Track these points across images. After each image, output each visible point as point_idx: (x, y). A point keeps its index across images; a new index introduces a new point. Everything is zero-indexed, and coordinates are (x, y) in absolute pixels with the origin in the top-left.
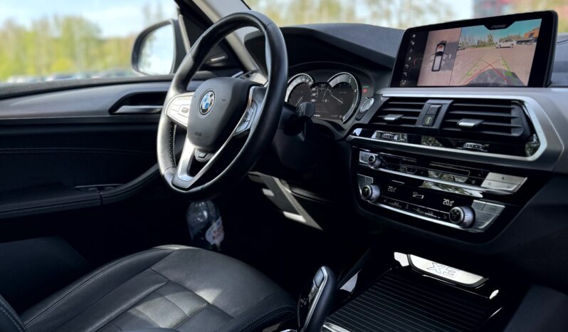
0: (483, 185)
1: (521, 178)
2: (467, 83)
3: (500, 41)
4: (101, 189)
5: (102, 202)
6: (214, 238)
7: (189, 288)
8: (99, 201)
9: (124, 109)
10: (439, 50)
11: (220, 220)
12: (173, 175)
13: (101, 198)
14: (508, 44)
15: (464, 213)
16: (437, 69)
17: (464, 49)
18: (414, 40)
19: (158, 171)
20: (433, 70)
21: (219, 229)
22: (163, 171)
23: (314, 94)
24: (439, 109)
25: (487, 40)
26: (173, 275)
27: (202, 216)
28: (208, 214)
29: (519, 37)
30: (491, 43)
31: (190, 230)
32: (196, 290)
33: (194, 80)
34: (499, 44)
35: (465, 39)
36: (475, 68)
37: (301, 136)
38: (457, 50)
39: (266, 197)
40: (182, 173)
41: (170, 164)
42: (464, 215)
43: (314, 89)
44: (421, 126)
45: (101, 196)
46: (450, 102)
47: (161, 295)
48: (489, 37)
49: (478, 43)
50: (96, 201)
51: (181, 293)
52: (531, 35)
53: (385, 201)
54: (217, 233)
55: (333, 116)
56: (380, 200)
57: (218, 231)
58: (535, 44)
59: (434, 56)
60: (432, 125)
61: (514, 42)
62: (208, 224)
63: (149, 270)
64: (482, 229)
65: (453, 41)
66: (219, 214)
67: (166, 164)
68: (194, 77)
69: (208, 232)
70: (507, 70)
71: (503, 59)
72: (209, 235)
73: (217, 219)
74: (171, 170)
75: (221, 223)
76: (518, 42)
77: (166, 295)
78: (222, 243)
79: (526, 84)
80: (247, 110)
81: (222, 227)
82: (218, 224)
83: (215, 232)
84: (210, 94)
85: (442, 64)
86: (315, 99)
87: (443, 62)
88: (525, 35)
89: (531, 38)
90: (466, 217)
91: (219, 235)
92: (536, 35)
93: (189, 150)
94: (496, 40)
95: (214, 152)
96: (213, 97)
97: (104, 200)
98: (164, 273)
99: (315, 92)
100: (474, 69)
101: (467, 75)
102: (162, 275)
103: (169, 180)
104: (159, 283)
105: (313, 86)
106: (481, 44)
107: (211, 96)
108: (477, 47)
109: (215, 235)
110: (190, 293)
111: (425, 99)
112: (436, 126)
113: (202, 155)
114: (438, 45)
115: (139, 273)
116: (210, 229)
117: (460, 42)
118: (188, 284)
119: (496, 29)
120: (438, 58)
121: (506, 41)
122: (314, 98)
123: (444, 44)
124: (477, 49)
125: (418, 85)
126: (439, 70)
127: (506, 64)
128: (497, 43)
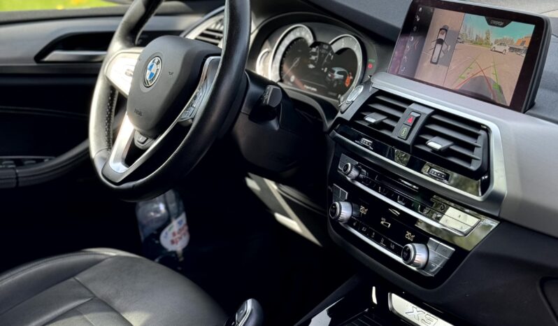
0: (440, 222)
2: (458, 88)
3: (496, 42)
4: (19, 163)
5: (18, 183)
6: (173, 242)
7: (116, 309)
8: (14, 181)
9: (57, 55)
10: (441, 36)
11: (183, 217)
12: (106, 160)
13: (17, 178)
14: (502, 48)
15: (415, 252)
16: (436, 60)
17: (463, 42)
18: (419, 14)
19: (87, 152)
20: (431, 61)
21: (180, 230)
22: (94, 154)
23: (313, 58)
24: (417, 119)
25: (484, 37)
26: (102, 290)
27: (157, 211)
28: (167, 208)
29: (512, 42)
30: (487, 42)
31: (140, 228)
32: (124, 311)
33: (157, 15)
34: (494, 46)
35: (466, 30)
36: (469, 70)
37: (274, 124)
38: (457, 42)
39: (249, 191)
40: (115, 161)
41: (105, 145)
42: (415, 255)
43: (314, 50)
44: (396, 138)
45: (17, 174)
46: (429, 111)
47: (79, 314)
48: (486, 34)
49: (476, 39)
50: (10, 181)
51: (105, 314)
52: (523, 43)
53: (354, 224)
54: (178, 236)
55: (331, 93)
56: (350, 222)
57: (179, 233)
58: (524, 55)
59: (435, 43)
60: (406, 140)
61: (507, 48)
62: (167, 222)
63: (72, 280)
64: (433, 273)
65: (455, 29)
66: (181, 208)
67: (99, 144)
68: (157, 11)
69: (163, 234)
70: (496, 81)
71: (494, 66)
72: (166, 237)
73: (178, 215)
74: (103, 154)
75: (184, 222)
76: (511, 48)
77: (86, 313)
78: (185, 250)
79: (508, 105)
80: (197, 90)
81: (186, 228)
82: (180, 223)
83: (174, 234)
84: (157, 59)
85: (441, 57)
86: (314, 64)
87: (442, 54)
88: (518, 42)
89: (522, 48)
90: (417, 256)
91: (180, 238)
92: (527, 45)
93: (128, 129)
94: (492, 40)
95: (155, 138)
96: (159, 66)
97: (20, 179)
98: (90, 286)
99: (315, 54)
100: (467, 71)
101: (460, 77)
102: (87, 289)
103: (99, 166)
104: (80, 298)
105: (314, 45)
106: (478, 42)
107: (157, 64)
108: (475, 43)
109: (175, 238)
110: (115, 315)
111: (409, 102)
112: (409, 142)
113: (142, 139)
114: (441, 29)
115: (58, 282)
116: (167, 229)
117: (461, 32)
118: (117, 303)
119: (494, 25)
120: (439, 47)
121: (501, 44)
122: (312, 62)
123: (446, 30)
124: (474, 46)
125: (415, 78)
126: (436, 63)
127: (495, 74)
128: (492, 44)
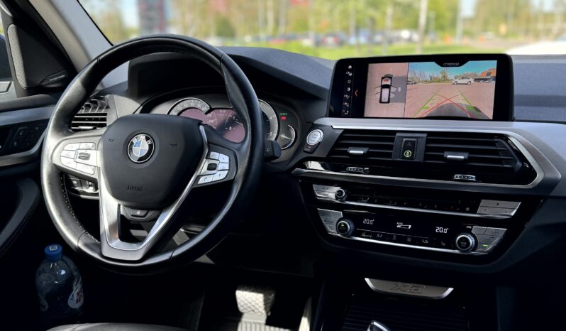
0: (479, 211)
1: (514, 203)
3: (456, 78)
10: (384, 83)
14: (465, 81)
16: (387, 100)
17: (415, 83)
18: (350, 71)
20: (381, 102)
24: (416, 142)
25: (440, 76)
29: (475, 75)
30: (445, 79)
34: (455, 80)
35: (415, 74)
36: (431, 102)
38: (408, 84)
44: (400, 160)
46: (425, 135)
48: (441, 73)
49: (431, 79)
52: (488, 74)
58: (494, 82)
59: (379, 88)
60: (414, 159)
61: (472, 80)
64: (487, 252)
65: (400, 75)
70: (468, 104)
71: (462, 94)
76: (475, 80)
79: (491, 118)
85: (391, 97)
87: (392, 95)
88: (482, 74)
89: (489, 77)
92: (494, 74)
94: (450, 77)
101: (423, 108)
108: (430, 82)
112: (419, 160)
114: (383, 78)
117: (409, 76)
119: (449, 66)
120: (386, 91)
121: (463, 78)
123: (390, 77)
124: (430, 84)
125: (365, 116)
126: (388, 102)
127: (466, 99)
128: (452, 80)
